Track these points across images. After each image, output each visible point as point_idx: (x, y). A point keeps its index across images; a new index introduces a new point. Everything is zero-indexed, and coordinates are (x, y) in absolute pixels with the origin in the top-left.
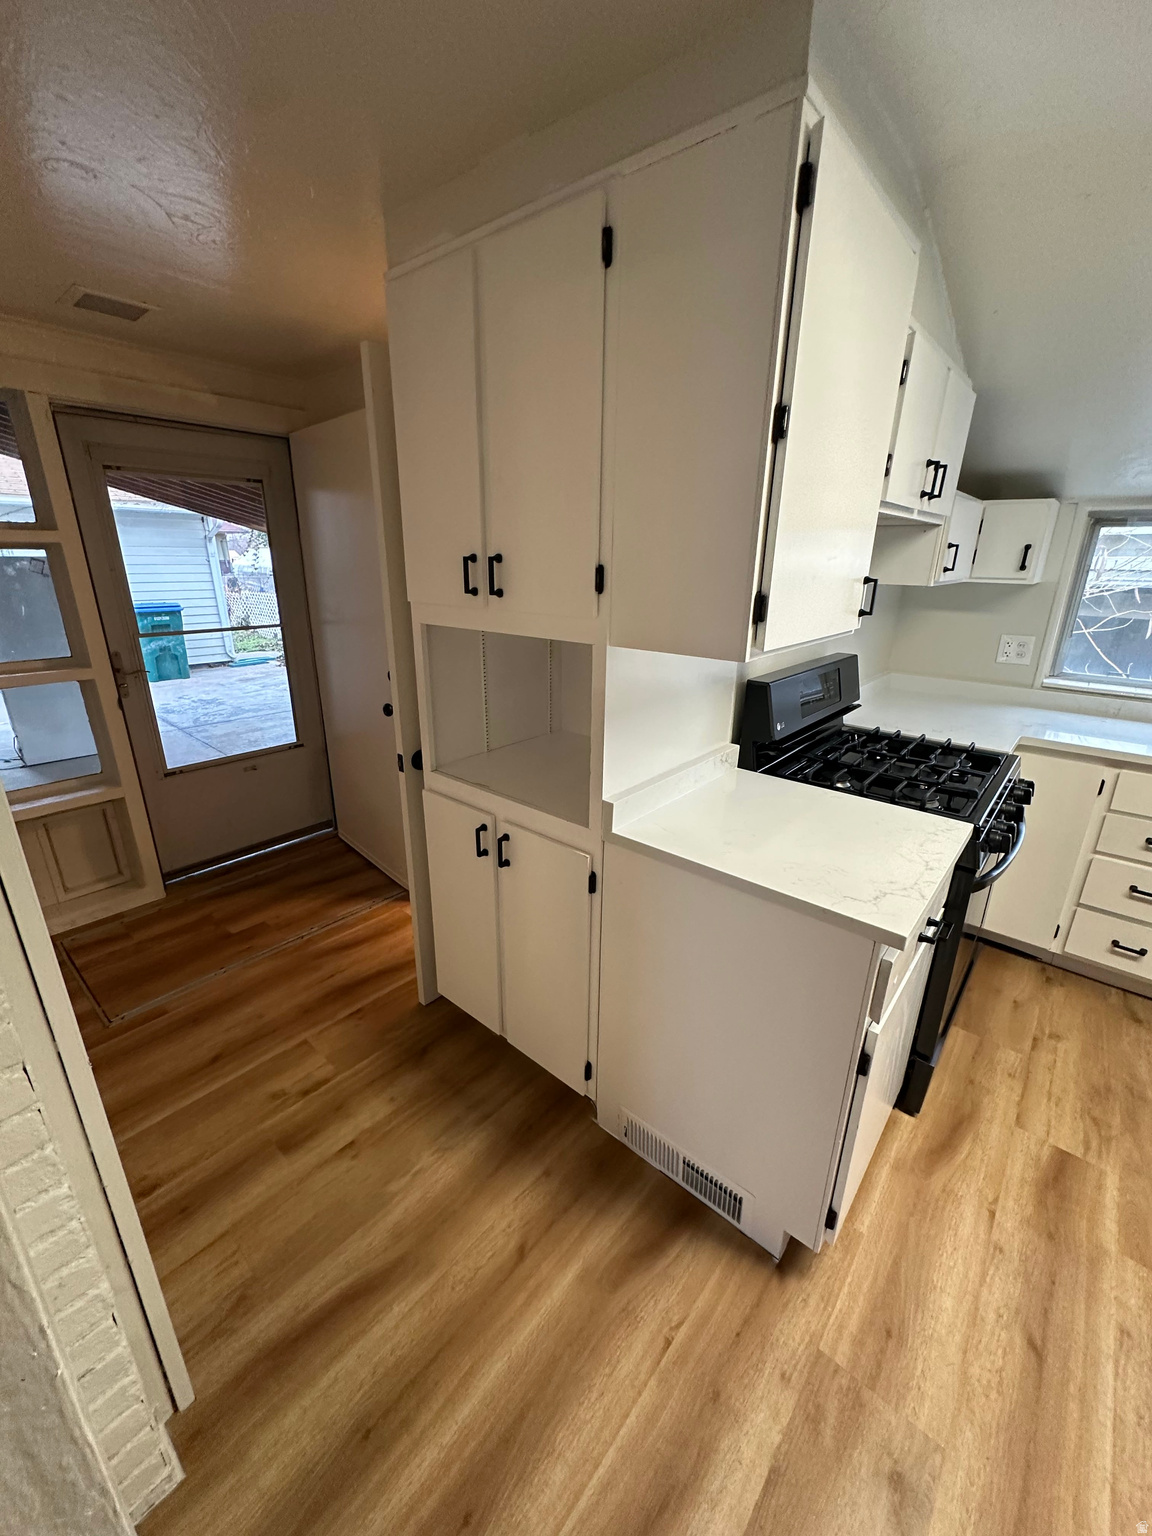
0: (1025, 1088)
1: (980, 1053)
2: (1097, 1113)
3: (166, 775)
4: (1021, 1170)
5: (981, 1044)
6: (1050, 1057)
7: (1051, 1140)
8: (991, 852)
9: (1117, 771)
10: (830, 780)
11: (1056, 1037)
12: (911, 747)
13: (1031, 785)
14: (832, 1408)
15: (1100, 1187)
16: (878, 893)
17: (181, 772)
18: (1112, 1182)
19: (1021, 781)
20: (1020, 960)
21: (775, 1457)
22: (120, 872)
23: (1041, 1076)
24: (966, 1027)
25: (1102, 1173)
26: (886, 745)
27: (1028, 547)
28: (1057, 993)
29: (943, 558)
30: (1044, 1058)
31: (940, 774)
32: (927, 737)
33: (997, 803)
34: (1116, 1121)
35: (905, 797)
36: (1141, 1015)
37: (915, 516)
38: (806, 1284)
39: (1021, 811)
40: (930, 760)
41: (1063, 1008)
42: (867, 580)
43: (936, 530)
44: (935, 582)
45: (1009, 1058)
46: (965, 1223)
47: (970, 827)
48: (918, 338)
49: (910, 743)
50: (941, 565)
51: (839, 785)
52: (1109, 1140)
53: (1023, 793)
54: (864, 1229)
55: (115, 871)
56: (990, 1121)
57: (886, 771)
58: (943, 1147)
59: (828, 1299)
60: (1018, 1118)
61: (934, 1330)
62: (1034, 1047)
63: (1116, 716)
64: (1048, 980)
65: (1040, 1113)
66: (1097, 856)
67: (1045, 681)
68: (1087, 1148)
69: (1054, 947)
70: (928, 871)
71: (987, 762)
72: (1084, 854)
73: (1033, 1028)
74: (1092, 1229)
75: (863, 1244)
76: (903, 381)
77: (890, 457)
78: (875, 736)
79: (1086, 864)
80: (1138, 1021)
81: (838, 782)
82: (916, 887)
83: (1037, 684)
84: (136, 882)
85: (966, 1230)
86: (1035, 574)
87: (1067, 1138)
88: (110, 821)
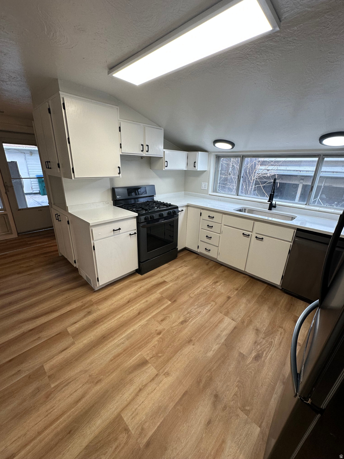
2: (179, 277)
3: (19, 210)
5: (169, 267)
7: (165, 280)
9: (202, 210)
15: (166, 286)
17: (22, 210)
20: (195, 254)
22: (8, 231)
23: (175, 272)
24: (169, 264)
25: (169, 284)
27: (195, 162)
30: (180, 269)
34: (182, 278)
36: (209, 264)
43: (162, 158)
46: (134, 289)
50: (165, 165)
52: (176, 280)
55: (7, 231)
56: (156, 277)
58: (142, 279)
64: (197, 258)
65: (168, 276)
67: (210, 193)
68: (171, 281)
69: (198, 251)
72: (200, 229)
77: (121, 144)
80: (207, 265)
83: (208, 194)
84: (12, 233)
86: (197, 168)
87: (168, 280)
88: (5, 219)
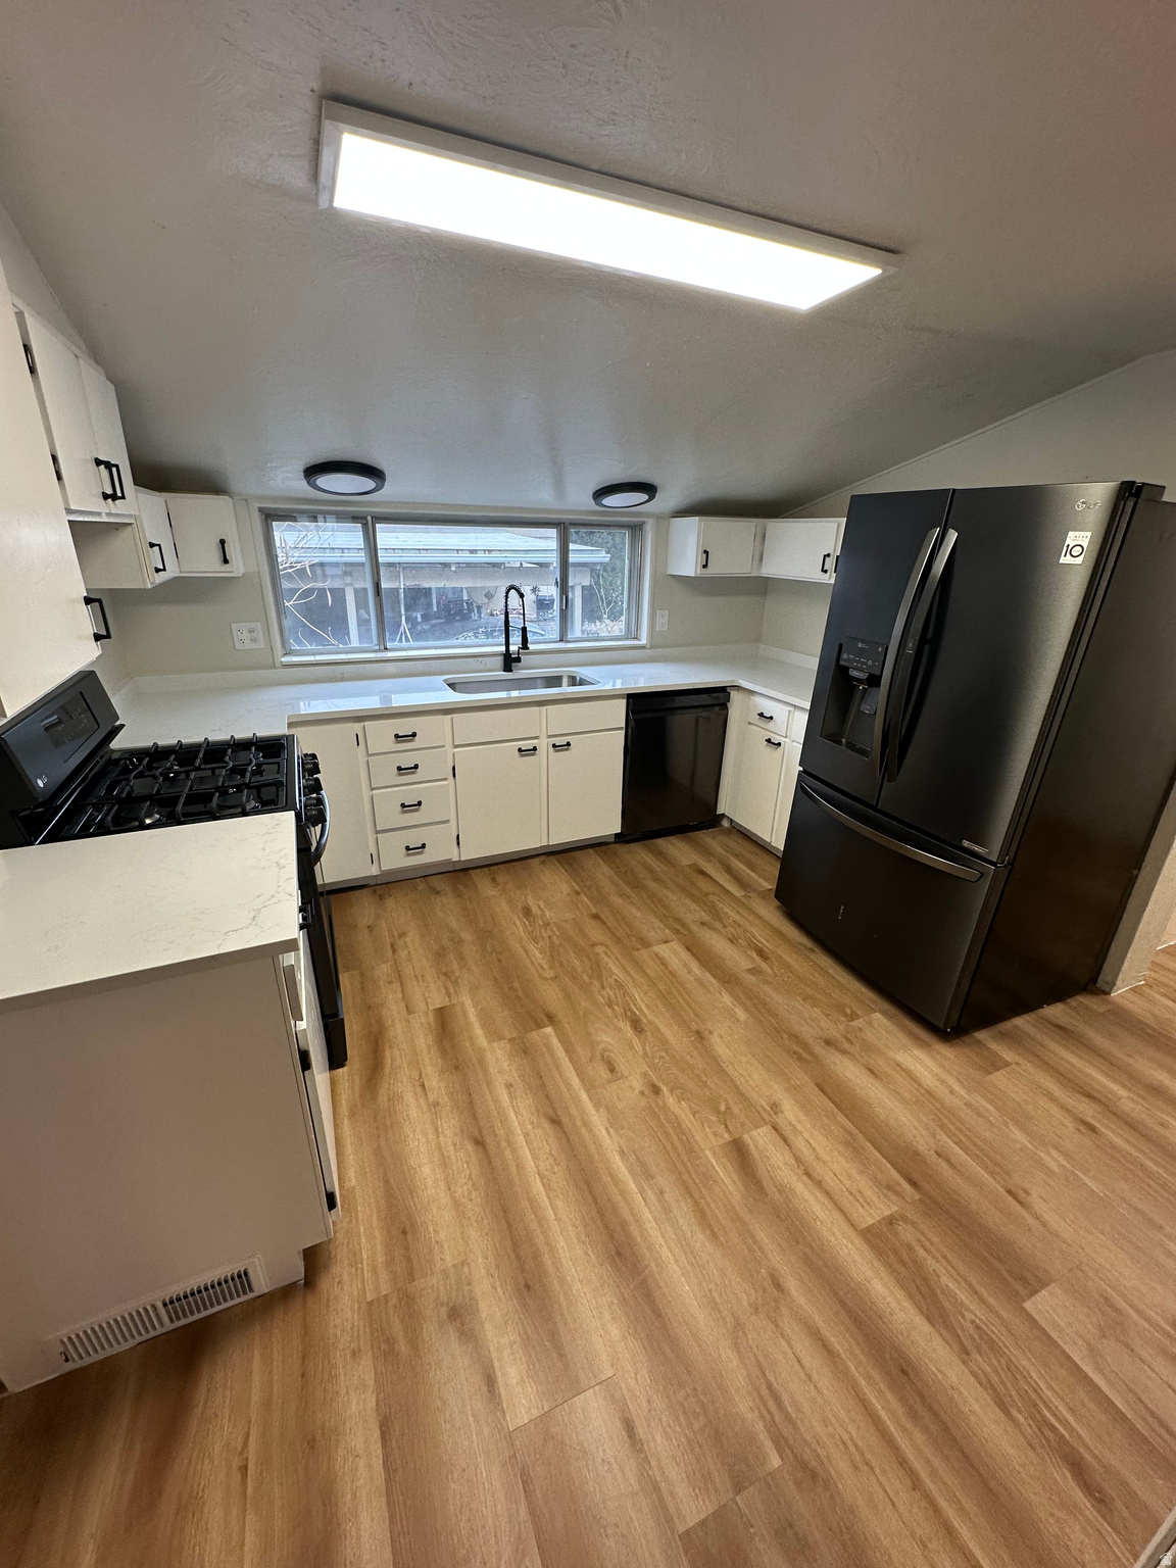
0: (402, 984)
1: (365, 983)
2: (444, 969)
4: (424, 1041)
5: (362, 975)
6: (406, 952)
7: (431, 1008)
8: (314, 826)
9: (362, 724)
10: (136, 819)
11: (403, 935)
12: (201, 755)
13: (314, 756)
14: (397, 1327)
15: (465, 1014)
16: (253, 913)
18: (468, 1003)
19: (306, 755)
20: (357, 893)
21: (378, 1414)
23: (408, 970)
24: (347, 969)
25: (463, 1004)
26: (174, 759)
27: (222, 542)
28: (390, 903)
29: (150, 561)
30: (402, 954)
31: (242, 773)
32: (210, 739)
33: (299, 783)
34: (455, 966)
35: (221, 807)
36: (439, 888)
37: (105, 519)
38: (335, 1270)
39: (317, 781)
40: (227, 763)
41: (398, 913)
42: (88, 601)
43: (130, 528)
44: (151, 583)
45: (383, 970)
46: (412, 1109)
47: (291, 814)
48: (28, 318)
49: (198, 751)
50: (151, 565)
51: (148, 821)
52: (456, 981)
53: (311, 765)
54: (353, 1182)
56: (393, 1025)
57: (191, 789)
58: (375, 1070)
59: (355, 1261)
60: (407, 1009)
61: (428, 1196)
62: (394, 952)
63: (342, 679)
64: (381, 897)
65: (417, 994)
66: (374, 792)
67: (282, 660)
68: (449, 995)
69: (374, 871)
70: (283, 870)
71: (274, 748)
72: (366, 793)
73: (388, 940)
74: (472, 1045)
75: (358, 1192)
76: (32, 370)
77: (54, 458)
78: (157, 754)
79: (370, 799)
80: (438, 893)
81: (146, 817)
82: (280, 889)
83: (278, 664)
85: (414, 1113)
86: (237, 567)
87: (438, 1000)
